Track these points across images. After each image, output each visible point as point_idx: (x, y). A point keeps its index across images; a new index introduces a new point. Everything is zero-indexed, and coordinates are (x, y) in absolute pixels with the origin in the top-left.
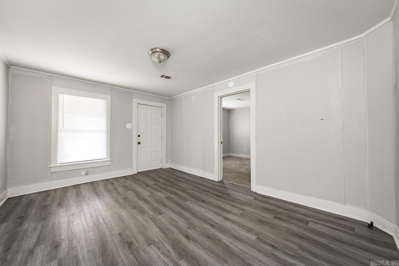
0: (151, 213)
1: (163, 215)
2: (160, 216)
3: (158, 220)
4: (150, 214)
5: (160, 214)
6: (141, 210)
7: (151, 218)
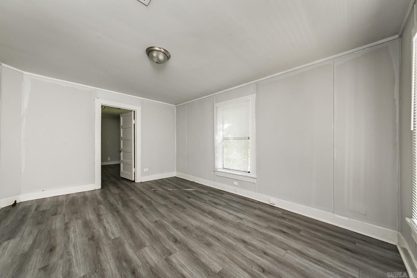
0: (165, 222)
1: (154, 220)
2: (157, 219)
3: (159, 216)
4: (167, 221)
5: (156, 221)
6: (177, 225)
7: (166, 217)
